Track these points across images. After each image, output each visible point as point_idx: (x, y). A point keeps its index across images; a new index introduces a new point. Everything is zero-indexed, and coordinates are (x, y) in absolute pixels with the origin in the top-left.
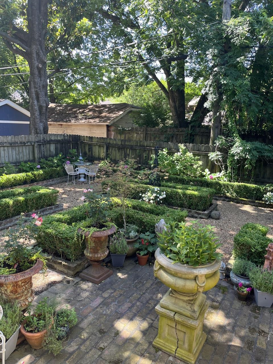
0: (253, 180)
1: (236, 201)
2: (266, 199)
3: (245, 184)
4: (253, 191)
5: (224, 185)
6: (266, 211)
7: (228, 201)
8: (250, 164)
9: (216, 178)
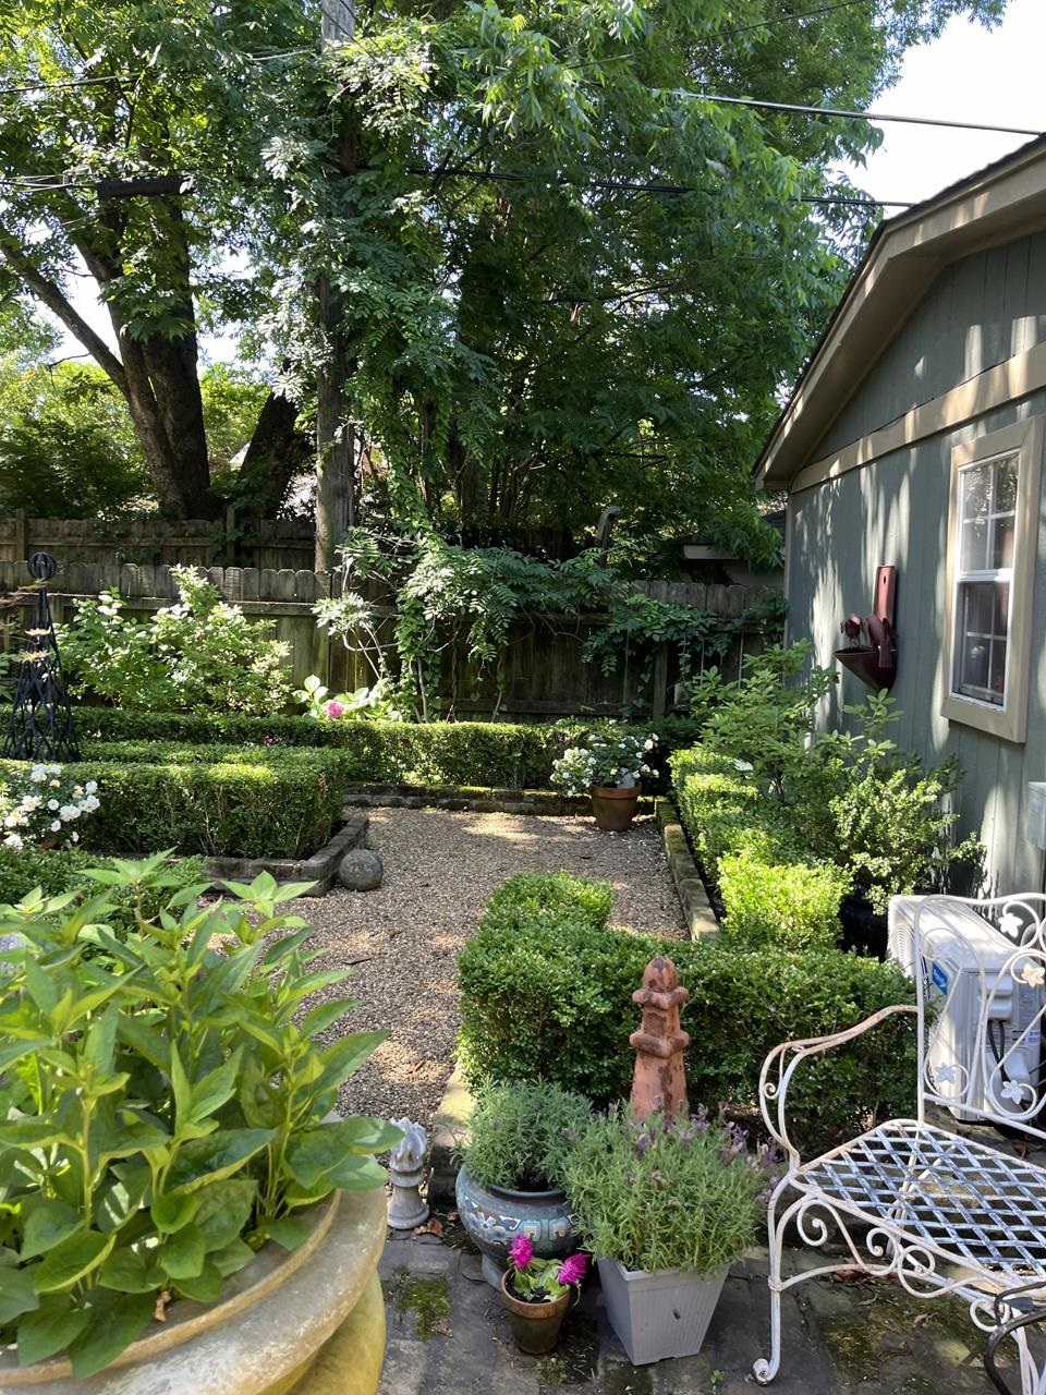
0: (504, 708)
1: (444, 801)
2: (566, 775)
3: (474, 724)
4: (510, 753)
5: (393, 736)
6: (569, 828)
7: (412, 807)
8: (490, 639)
9: (357, 711)
